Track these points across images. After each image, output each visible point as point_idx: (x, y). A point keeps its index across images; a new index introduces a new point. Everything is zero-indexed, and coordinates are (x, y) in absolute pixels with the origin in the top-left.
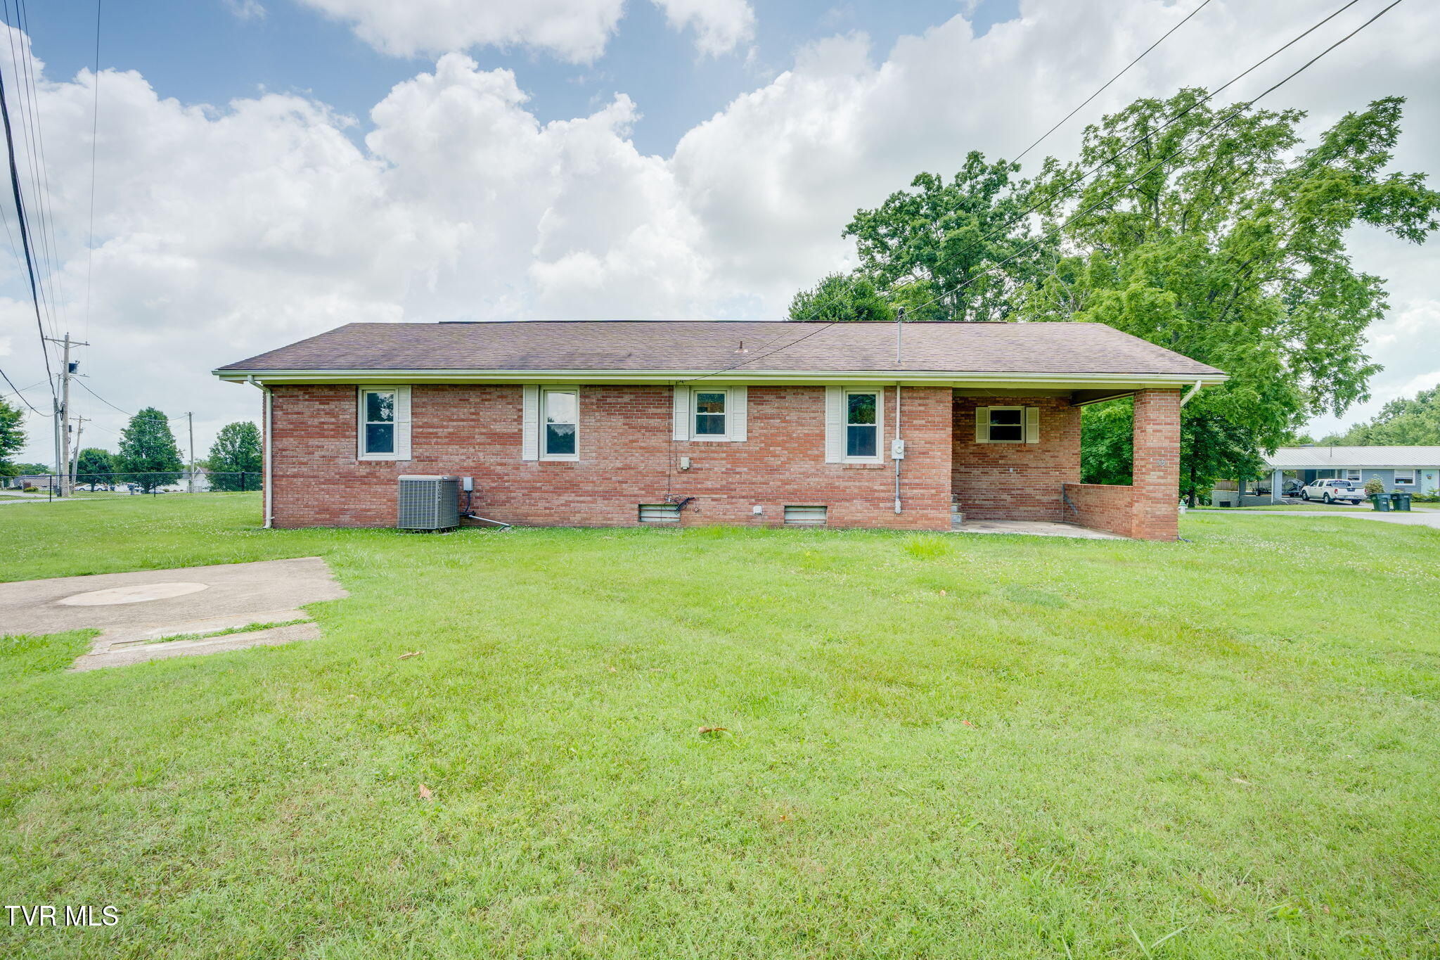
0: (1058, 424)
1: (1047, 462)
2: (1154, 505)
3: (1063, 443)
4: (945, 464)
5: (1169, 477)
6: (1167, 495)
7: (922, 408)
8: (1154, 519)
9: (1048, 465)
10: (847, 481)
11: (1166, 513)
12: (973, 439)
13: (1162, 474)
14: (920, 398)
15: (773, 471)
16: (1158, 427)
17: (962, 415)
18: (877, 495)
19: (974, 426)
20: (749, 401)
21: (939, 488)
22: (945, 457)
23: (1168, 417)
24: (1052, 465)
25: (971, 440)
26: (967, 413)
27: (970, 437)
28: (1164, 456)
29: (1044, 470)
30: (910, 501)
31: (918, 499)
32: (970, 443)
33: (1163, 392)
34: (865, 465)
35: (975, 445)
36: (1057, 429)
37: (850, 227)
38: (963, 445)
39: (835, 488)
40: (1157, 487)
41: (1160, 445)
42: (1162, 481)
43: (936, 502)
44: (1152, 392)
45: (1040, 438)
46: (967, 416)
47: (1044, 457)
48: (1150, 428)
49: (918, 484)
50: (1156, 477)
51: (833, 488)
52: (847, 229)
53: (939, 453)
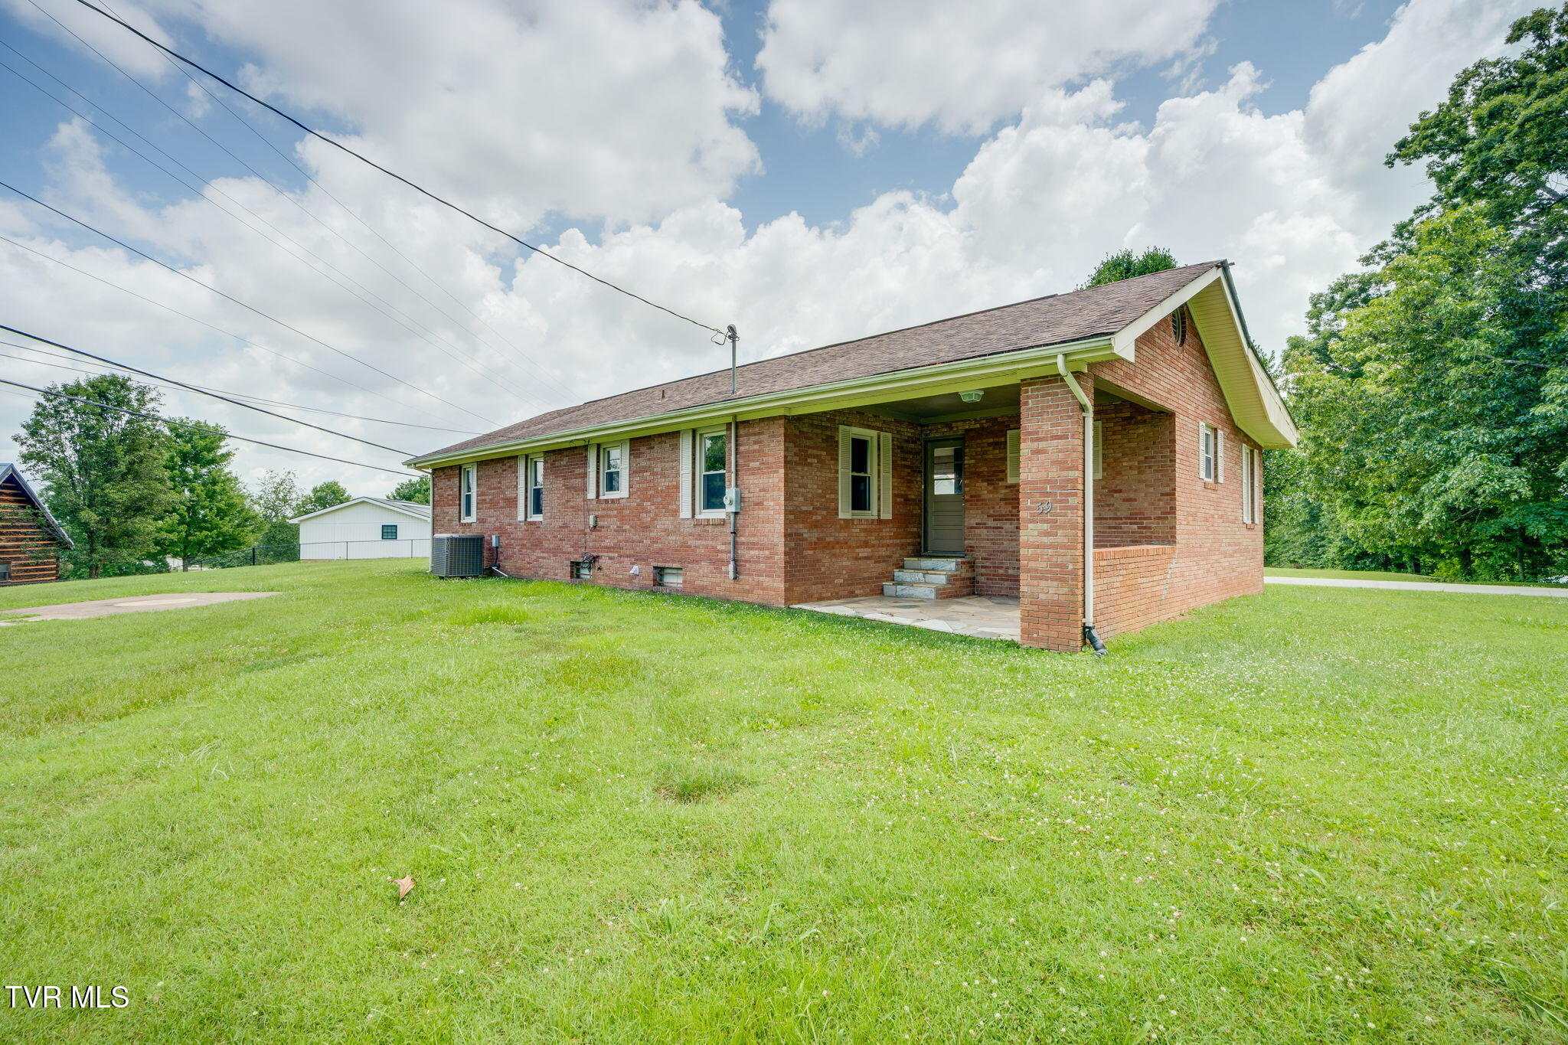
0: (1133, 445)
1: (1117, 509)
2: (1035, 582)
3: (1143, 477)
4: (777, 517)
5: (1060, 532)
6: (1056, 565)
7: (756, 447)
8: (1035, 607)
9: (1119, 514)
10: (696, 539)
11: (1056, 598)
12: (1004, 479)
13: (1046, 526)
14: (755, 434)
15: (646, 528)
16: (1042, 445)
17: (989, 444)
18: (720, 556)
19: (1004, 459)
20: (630, 455)
21: (772, 547)
22: (778, 507)
23: (1058, 425)
24: (1127, 514)
25: (1002, 480)
26: (996, 440)
27: (1001, 475)
28: (1049, 494)
29: (1112, 523)
30: (747, 565)
31: (755, 562)
32: (1001, 483)
33: (1049, 382)
34: (708, 520)
35: (1007, 487)
36: (1134, 453)
37: (1402, 145)
38: (991, 488)
39: (687, 547)
40: (1039, 551)
41: (1042, 475)
42: (1046, 540)
43: (771, 567)
44: (1030, 385)
45: (1104, 470)
46: (995, 445)
47: (1111, 501)
48: (1026, 448)
49: (753, 544)
50: (1036, 533)
51: (685, 546)
52: (1395, 151)
53: (772, 504)
